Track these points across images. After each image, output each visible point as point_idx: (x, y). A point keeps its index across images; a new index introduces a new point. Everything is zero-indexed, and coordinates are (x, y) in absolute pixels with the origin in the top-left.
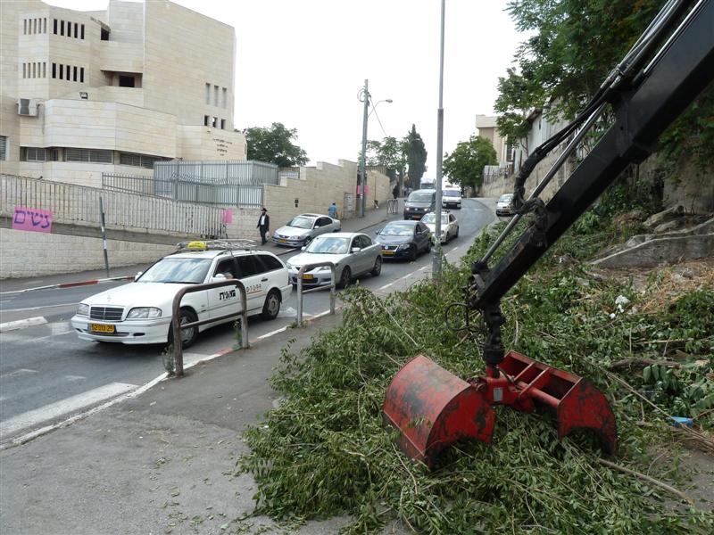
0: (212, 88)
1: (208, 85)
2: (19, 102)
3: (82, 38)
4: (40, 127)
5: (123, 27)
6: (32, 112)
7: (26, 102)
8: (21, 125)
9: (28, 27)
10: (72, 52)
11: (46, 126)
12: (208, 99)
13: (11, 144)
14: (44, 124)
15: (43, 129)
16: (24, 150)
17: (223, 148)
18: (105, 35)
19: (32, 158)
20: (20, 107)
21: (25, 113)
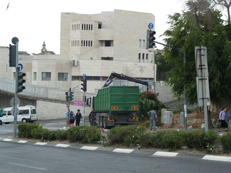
0: (142, 41)
1: (140, 40)
2: (72, 61)
3: (92, 29)
4: (78, 69)
5: (107, 21)
6: (76, 64)
7: (74, 61)
8: (72, 69)
9: (73, 27)
10: (88, 35)
11: (80, 69)
12: (140, 46)
13: (69, 76)
14: (79, 68)
15: (79, 69)
16: (73, 77)
17: (142, 70)
18: (100, 26)
19: (75, 79)
20: (72, 63)
21: (74, 65)
